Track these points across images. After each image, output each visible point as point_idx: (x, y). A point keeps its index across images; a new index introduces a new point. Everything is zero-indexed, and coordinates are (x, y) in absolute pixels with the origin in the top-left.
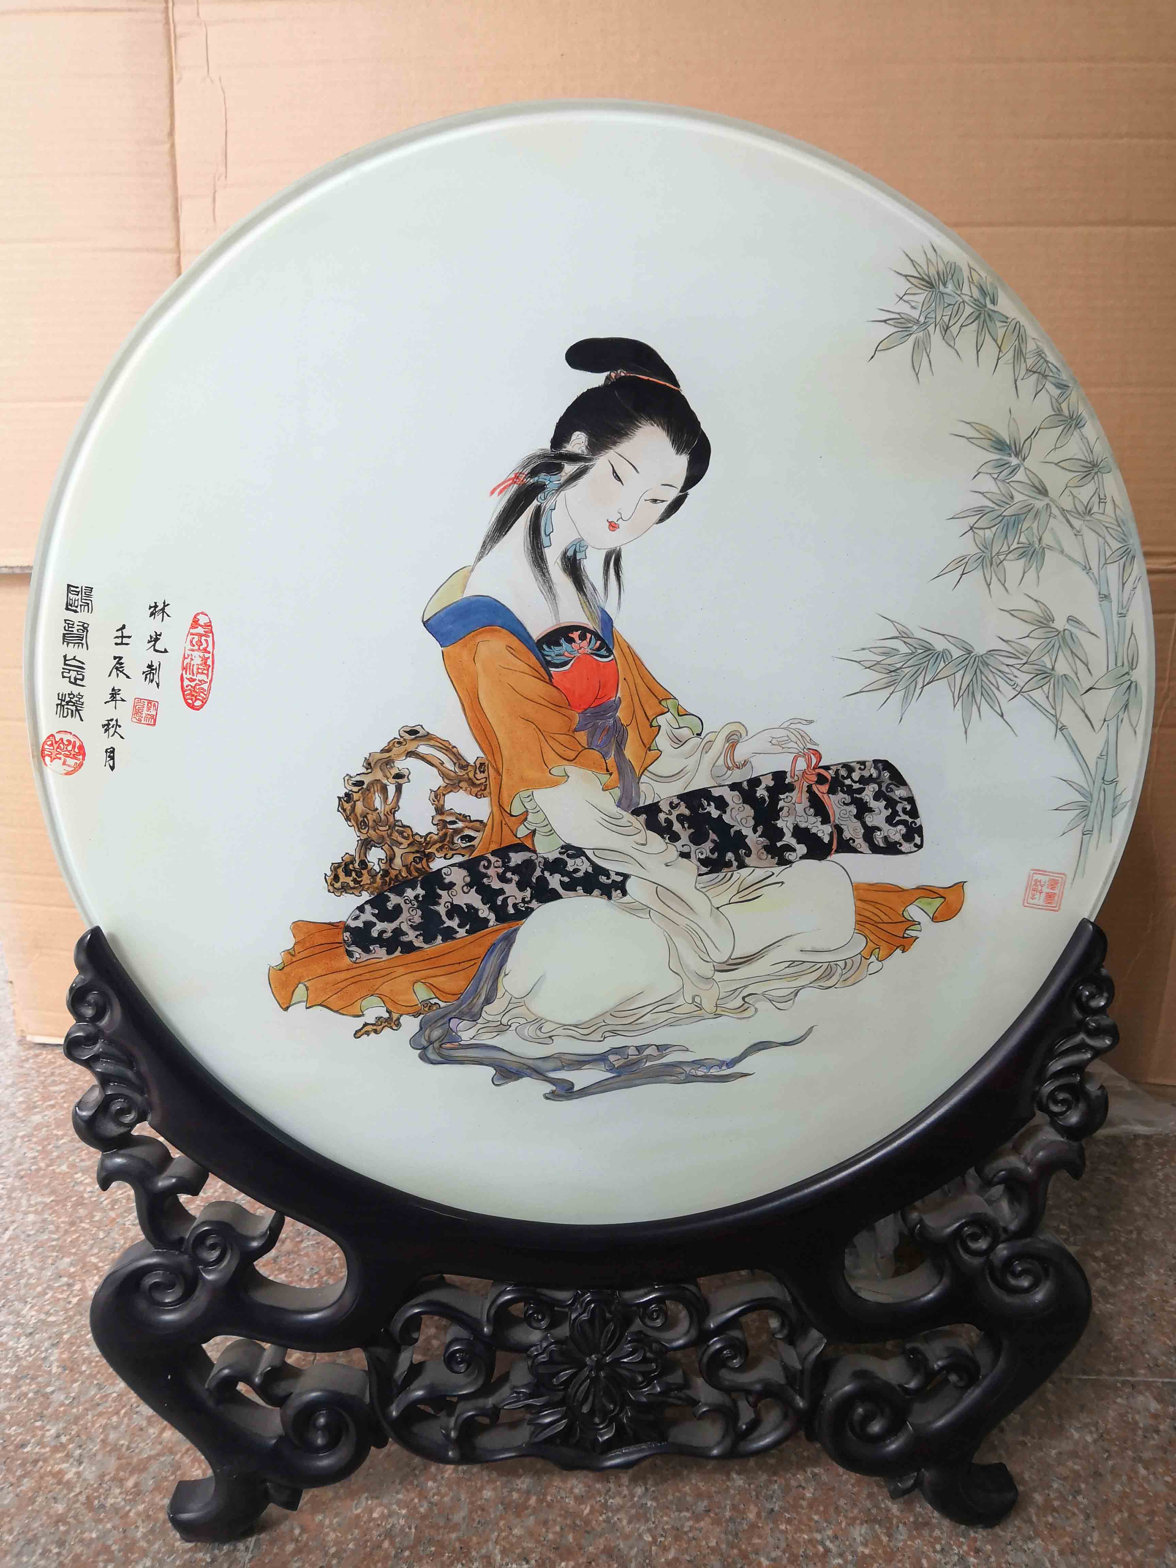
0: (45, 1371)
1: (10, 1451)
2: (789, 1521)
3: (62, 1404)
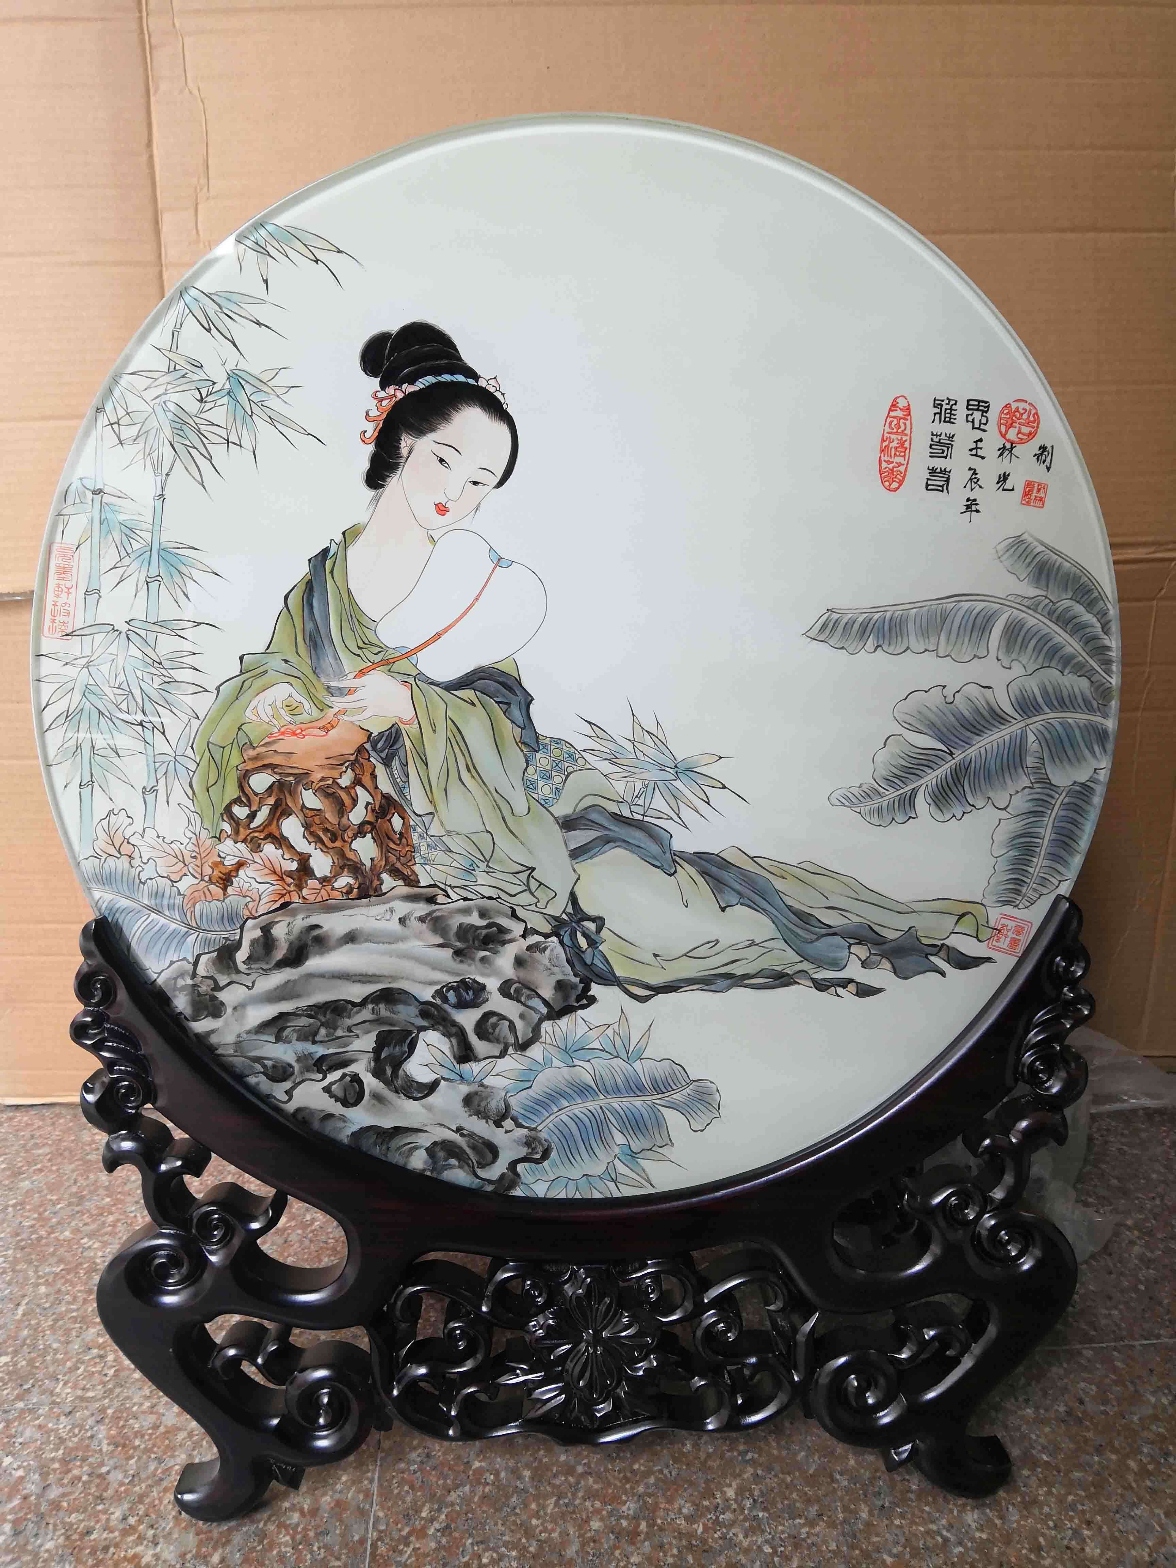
0: (95, 1451)
1: (76, 1541)
2: (902, 1516)
3: (121, 1484)
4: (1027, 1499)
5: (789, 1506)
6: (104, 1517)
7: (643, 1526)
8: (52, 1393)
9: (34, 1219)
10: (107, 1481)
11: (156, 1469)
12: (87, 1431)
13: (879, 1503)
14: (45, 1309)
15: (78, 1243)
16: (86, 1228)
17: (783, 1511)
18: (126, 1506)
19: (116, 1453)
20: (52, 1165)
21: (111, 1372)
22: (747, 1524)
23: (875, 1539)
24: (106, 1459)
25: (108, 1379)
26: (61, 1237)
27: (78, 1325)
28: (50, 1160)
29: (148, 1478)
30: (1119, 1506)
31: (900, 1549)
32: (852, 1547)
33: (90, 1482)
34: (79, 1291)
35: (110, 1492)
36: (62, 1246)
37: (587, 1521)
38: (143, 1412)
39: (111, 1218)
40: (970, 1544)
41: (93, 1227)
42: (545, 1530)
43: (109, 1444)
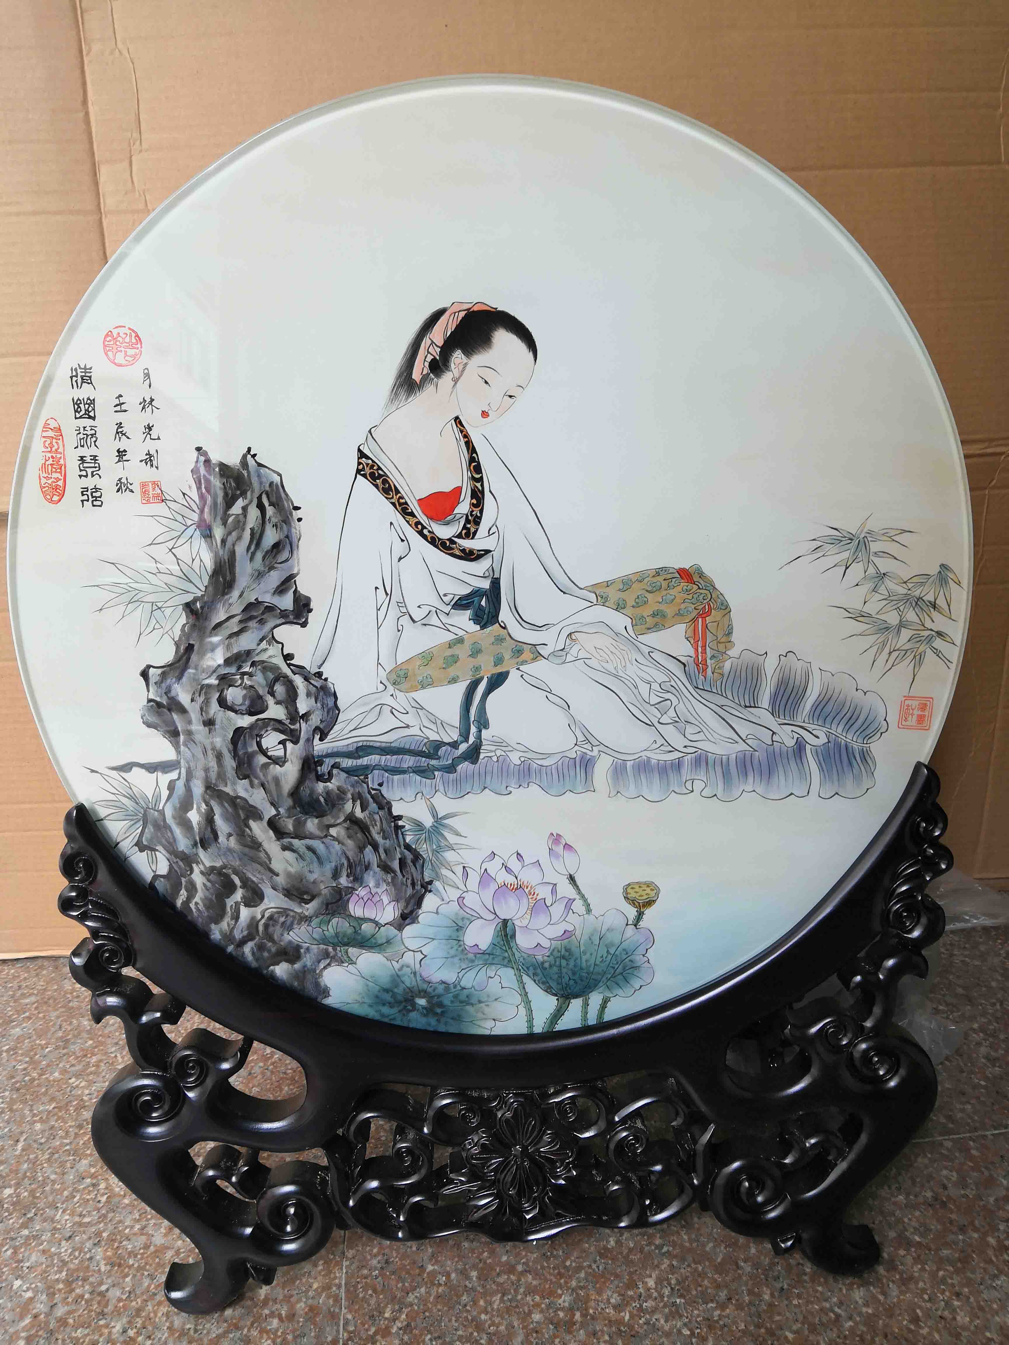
4: (905, 1276)
5: (702, 1293)
6: (106, 1331)
7: (578, 1316)
8: (53, 1220)
9: (26, 1063)
10: (106, 1298)
11: (149, 1286)
12: (86, 1253)
13: (778, 1286)
14: (41, 1144)
15: (67, 1083)
16: (73, 1069)
17: (696, 1297)
18: (125, 1320)
19: (113, 1272)
20: (39, 1013)
21: (104, 1199)
22: (667, 1310)
23: (777, 1318)
24: (105, 1278)
25: (101, 1205)
26: (51, 1078)
27: (71, 1158)
28: (36, 1008)
29: (142, 1294)
30: (982, 1278)
31: (799, 1325)
32: (758, 1326)
33: (92, 1300)
34: (70, 1127)
35: (110, 1308)
36: (52, 1086)
37: (530, 1313)
38: (135, 1234)
39: (94, 1059)
40: (858, 1319)
41: (79, 1067)
42: (493, 1324)
43: (106, 1265)
